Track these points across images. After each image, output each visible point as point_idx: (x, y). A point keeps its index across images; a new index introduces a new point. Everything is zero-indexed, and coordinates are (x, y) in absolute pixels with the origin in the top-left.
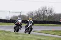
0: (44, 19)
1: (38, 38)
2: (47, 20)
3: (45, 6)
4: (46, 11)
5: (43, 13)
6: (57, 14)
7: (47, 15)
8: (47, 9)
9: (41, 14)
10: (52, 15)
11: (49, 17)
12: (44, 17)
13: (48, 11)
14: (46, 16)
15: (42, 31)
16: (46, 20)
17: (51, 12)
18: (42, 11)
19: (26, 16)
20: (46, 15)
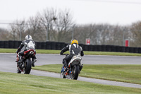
0: (49, 39)
1: (36, 82)
2: (57, 41)
3: (53, 9)
4: (55, 19)
5: (46, 24)
6: (80, 27)
7: (57, 29)
8: (57, 15)
9: (42, 25)
10: (68, 29)
11: (60, 33)
12: (48, 34)
13: (58, 20)
14: (54, 32)
15: (44, 66)
16: (53, 40)
17: (65, 22)
18: (45, 20)
19: (7, 32)
20: (54, 28)
